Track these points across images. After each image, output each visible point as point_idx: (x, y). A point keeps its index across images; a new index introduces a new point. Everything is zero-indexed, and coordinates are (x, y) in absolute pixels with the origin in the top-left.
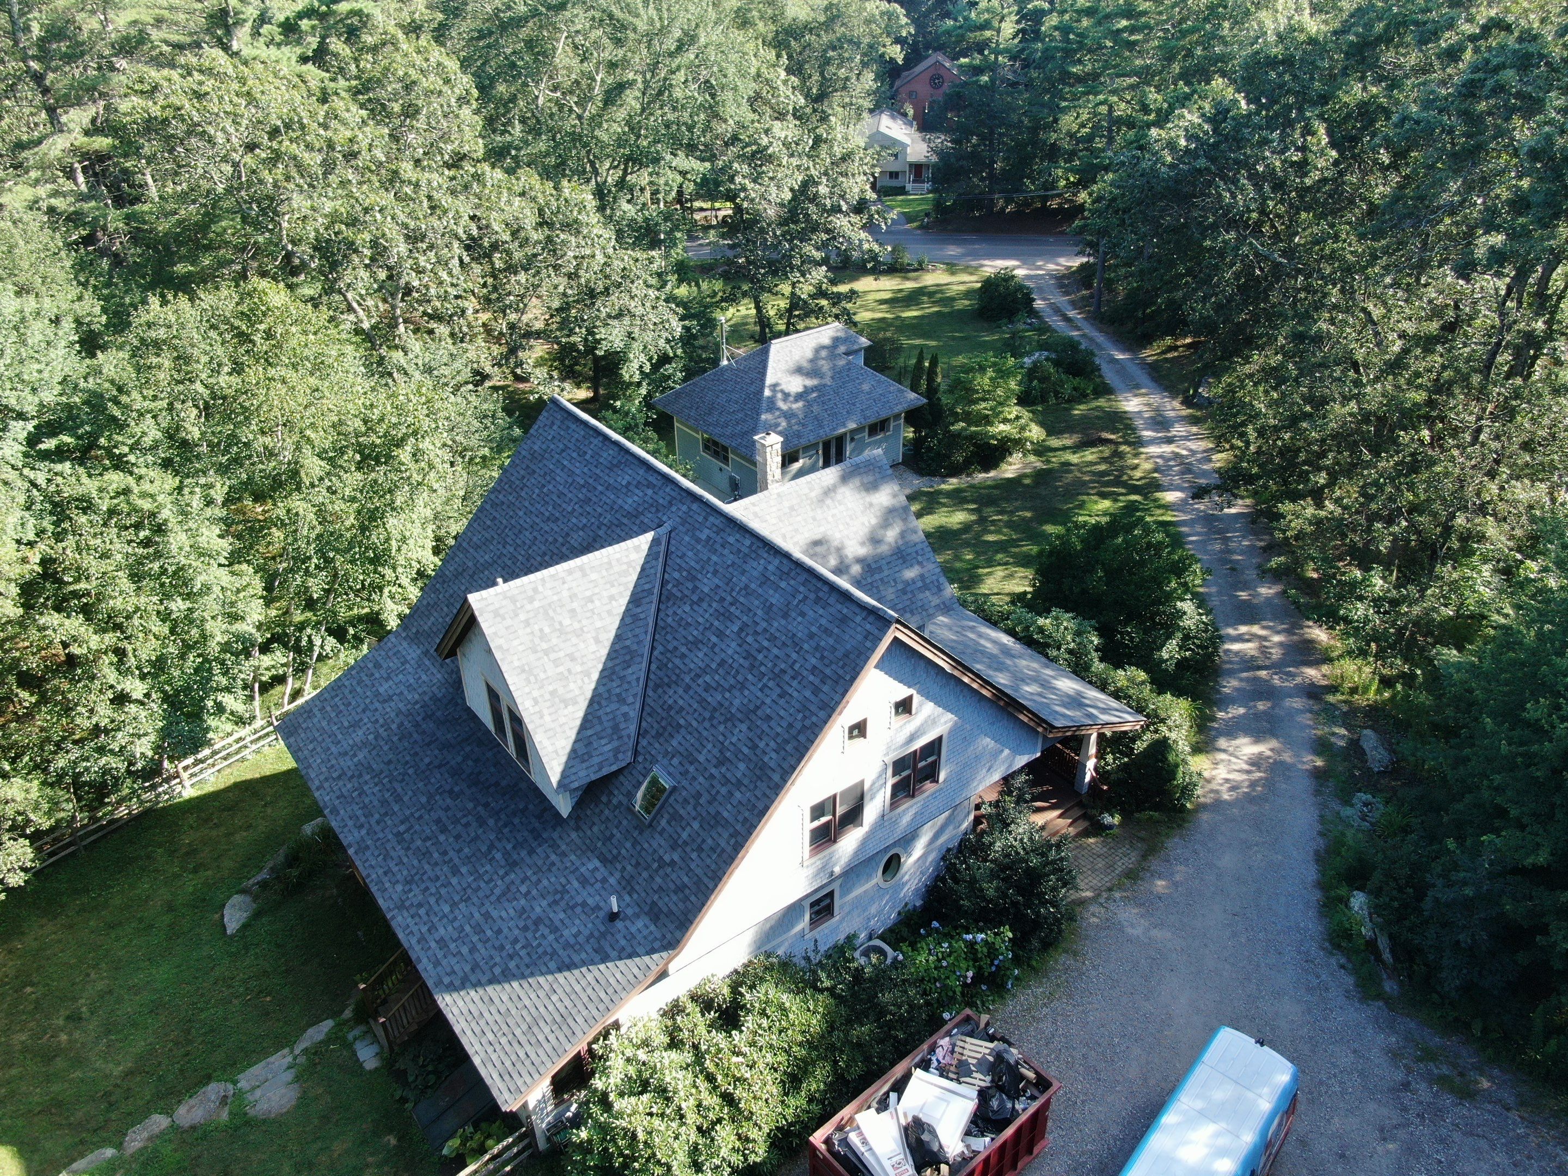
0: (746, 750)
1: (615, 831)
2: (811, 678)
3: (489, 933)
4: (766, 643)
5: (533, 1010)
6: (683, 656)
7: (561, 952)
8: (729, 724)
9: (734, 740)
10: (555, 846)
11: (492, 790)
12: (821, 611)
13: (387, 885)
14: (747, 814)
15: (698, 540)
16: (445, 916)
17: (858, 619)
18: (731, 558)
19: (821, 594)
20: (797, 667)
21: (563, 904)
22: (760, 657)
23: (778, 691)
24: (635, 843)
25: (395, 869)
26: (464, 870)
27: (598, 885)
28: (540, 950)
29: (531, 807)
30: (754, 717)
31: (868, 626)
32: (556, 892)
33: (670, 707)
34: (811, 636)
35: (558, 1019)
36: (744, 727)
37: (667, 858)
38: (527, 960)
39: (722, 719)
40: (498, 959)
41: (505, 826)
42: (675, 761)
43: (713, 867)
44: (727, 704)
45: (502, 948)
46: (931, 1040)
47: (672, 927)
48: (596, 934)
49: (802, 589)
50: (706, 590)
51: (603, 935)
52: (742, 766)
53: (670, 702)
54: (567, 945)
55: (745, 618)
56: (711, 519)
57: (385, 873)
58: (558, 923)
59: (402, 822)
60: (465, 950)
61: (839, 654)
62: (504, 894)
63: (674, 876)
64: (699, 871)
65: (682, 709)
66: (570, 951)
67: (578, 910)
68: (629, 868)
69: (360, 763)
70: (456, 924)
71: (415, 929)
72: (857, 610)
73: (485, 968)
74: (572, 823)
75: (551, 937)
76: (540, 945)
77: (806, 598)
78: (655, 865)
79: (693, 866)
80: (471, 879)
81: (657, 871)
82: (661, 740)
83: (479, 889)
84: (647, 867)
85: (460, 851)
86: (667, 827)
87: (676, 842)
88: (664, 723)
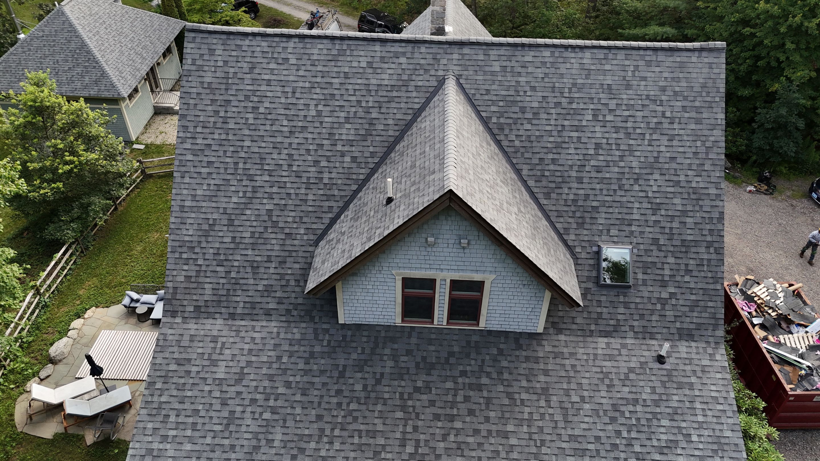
3: (591, 447)
4: (627, 113)
7: (658, 410)
8: (641, 182)
9: (655, 189)
10: (557, 355)
11: (452, 360)
12: (657, 69)
14: (708, 227)
15: (493, 73)
17: (694, 59)
18: (539, 73)
19: (648, 58)
20: (668, 114)
21: (616, 382)
22: (629, 124)
23: (666, 138)
24: (627, 304)
26: (510, 428)
27: (624, 352)
28: (643, 422)
29: (502, 346)
31: (706, 60)
32: (602, 380)
34: (663, 89)
35: (715, 447)
36: (657, 176)
41: (500, 373)
54: (656, 403)
55: (592, 106)
56: (491, 52)
58: (630, 396)
59: (403, 446)
61: (697, 89)
62: (565, 416)
63: (681, 302)
64: (700, 286)
65: (587, 196)
66: (663, 404)
67: (632, 376)
68: (636, 323)
74: (551, 331)
79: (692, 285)
80: (525, 429)
81: (663, 309)
82: (586, 226)
83: (541, 428)
84: (652, 312)
85: (487, 419)
86: (646, 277)
87: (663, 281)
88: (578, 214)
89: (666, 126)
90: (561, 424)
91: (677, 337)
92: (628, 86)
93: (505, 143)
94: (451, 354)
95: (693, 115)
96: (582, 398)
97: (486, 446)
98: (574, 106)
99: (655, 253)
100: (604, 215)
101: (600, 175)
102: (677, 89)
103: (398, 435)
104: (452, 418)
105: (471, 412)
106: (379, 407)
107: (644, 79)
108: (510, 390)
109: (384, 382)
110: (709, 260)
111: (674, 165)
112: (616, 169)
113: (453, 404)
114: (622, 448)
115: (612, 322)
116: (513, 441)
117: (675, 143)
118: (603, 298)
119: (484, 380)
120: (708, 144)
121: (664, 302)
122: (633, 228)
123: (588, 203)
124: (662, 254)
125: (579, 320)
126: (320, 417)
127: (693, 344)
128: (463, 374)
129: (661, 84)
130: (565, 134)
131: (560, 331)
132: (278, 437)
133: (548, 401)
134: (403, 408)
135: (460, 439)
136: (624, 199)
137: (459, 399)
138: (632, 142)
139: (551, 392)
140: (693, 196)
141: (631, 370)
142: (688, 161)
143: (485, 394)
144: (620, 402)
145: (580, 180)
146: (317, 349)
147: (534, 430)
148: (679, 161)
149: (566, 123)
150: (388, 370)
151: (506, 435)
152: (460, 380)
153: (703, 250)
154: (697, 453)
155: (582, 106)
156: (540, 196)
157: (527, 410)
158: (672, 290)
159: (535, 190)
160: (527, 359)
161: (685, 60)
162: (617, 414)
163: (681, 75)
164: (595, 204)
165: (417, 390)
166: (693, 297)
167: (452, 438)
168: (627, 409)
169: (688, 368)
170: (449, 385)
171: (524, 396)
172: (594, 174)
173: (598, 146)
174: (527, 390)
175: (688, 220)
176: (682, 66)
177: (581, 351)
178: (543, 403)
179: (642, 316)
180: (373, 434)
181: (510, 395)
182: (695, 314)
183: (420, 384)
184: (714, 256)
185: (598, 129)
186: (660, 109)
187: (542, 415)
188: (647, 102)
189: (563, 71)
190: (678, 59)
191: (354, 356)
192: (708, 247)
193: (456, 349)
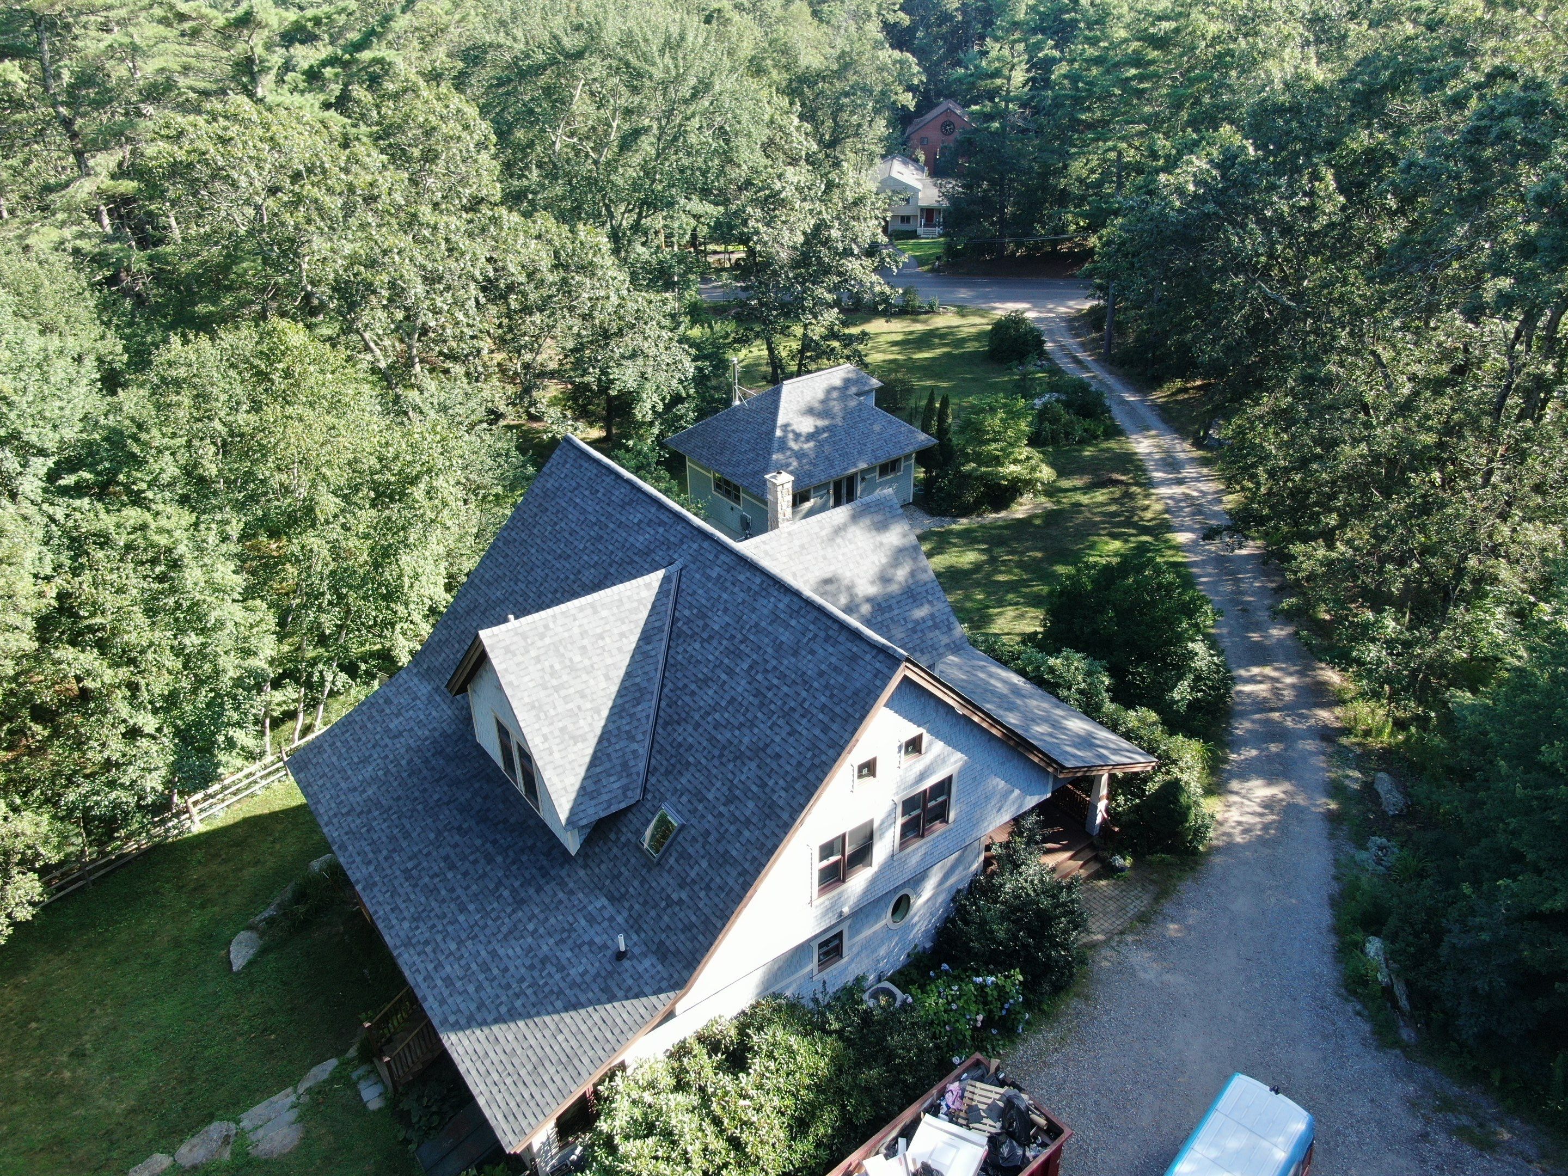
0: (755, 788)
1: (623, 869)
2: (821, 716)
3: (495, 971)
4: (775, 681)
5: (539, 1050)
6: (693, 693)
7: (567, 991)
8: (738, 763)
9: (743, 778)
10: (563, 884)
11: (501, 826)
12: (831, 649)
13: (394, 922)
14: (755, 853)
15: (709, 578)
16: (451, 953)
17: (868, 657)
18: (741, 596)
19: (831, 632)
20: (806, 705)
21: (570, 942)
22: (770, 695)
23: (788, 728)
24: (643, 881)
25: (402, 906)
26: (471, 907)
27: (606, 924)
28: (547, 989)
29: (539, 844)
30: (762, 755)
31: (878, 665)
32: (564, 930)
33: (680, 745)
34: (821, 674)
35: (564, 1059)
36: (753, 765)
37: (675, 896)
38: (533, 999)
39: (731, 757)
40: (504, 998)
41: (514, 863)
42: (684, 799)
43: (721, 906)
44: (736, 742)
45: (509, 986)
46: (939, 1086)
47: (679, 966)
48: (603, 973)
49: (811, 627)
50: (716, 627)
51: (610, 974)
52: (751, 804)
53: (680, 739)
54: (573, 985)
55: (755, 656)
56: (722, 557)
57: (393, 910)
58: (565, 962)
59: (410, 859)
60: (471, 989)
61: (848, 692)
62: (510, 932)
63: (682, 915)
64: (706, 910)
65: (691, 746)
66: (577, 991)
67: (585, 948)
68: (637, 907)
69: (369, 799)
70: (463, 962)
71: (421, 967)
72: (867, 648)
73: (492, 1007)
74: (580, 861)
75: (558, 976)
76: (546, 984)
77: (816, 636)
78: (663, 904)
81: (664, 909)
82: (671, 778)
84: (656, 906)
86: (676, 866)
87: (684, 880)
91: (654, 948)
93: (672, 652)
94: (505, 821)
95: (826, 720)
96: (536, 930)
97: (445, 906)
98: (742, 647)
99: (698, 846)
100: (689, 776)
101: (714, 732)
102: (832, 682)
103: (416, 849)
104: (452, 867)
105: (465, 874)
106: (429, 821)
107: (812, 652)
108: (505, 881)
109: (451, 806)
110: (732, 889)
111: (774, 765)
112: (729, 735)
113: (464, 858)
114: (510, 992)
115: (623, 890)
116: (461, 918)
117: (791, 740)
118: (633, 860)
119: (499, 859)
120: (817, 761)
121: (670, 903)
122: (700, 807)
124: (702, 852)
125: (603, 867)
127: (660, 967)
128: (494, 842)
129: (823, 667)
130: (718, 671)
131: (585, 866)
132: (370, 792)
133: (514, 911)
134: (439, 833)
135: (440, 886)
136: (714, 771)
137: (471, 858)
140: (767, 811)
141: (591, 943)
142: (788, 768)
143: (488, 869)
144: (553, 959)
145: (697, 726)
146: (448, 750)
148: (782, 762)
152: (488, 845)
153: (734, 873)
154: (548, 1049)
155: (747, 651)
157: (495, 905)
158: (684, 896)
160: (541, 868)
161: (860, 653)
162: (539, 966)
163: (846, 668)
164: (691, 759)
165: (459, 828)
166: (693, 918)
168: (550, 968)
169: (630, 982)
170: (478, 842)
171: (506, 893)
172: (710, 728)
173: (733, 699)
174: (514, 891)
175: (746, 833)
176: (854, 658)
177: (581, 895)
184: (737, 888)
192: (740, 874)
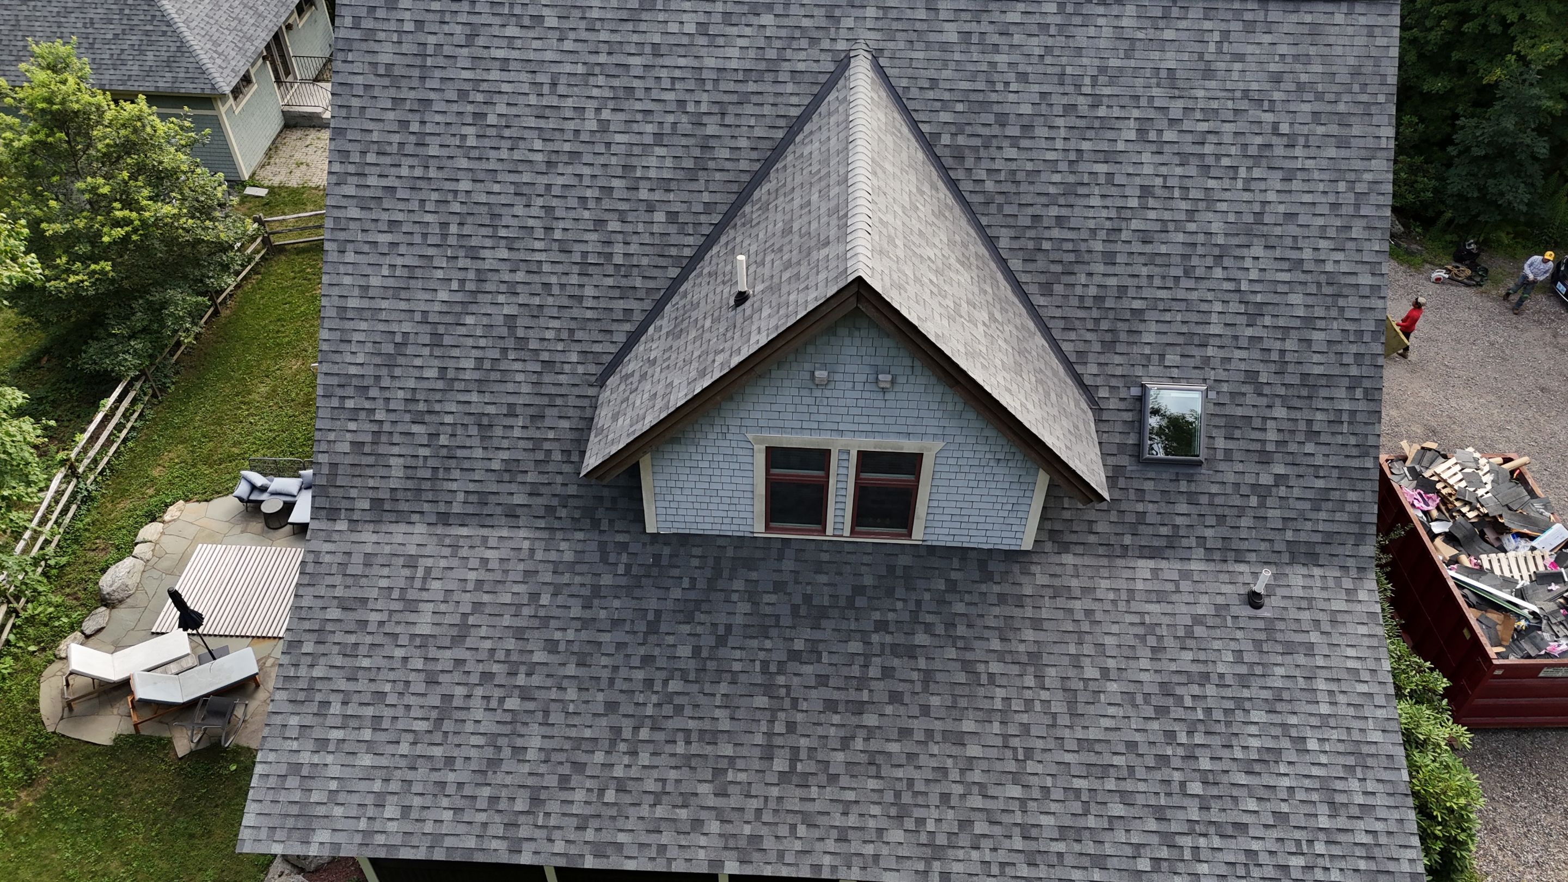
1: (1140, 507)
11: (861, 602)
18: (1035, 45)
26: (968, 726)
28: (1218, 715)
31: (1363, 20)
33: (1098, 299)
35: (1351, 761)
37: (1266, 479)
38: (1216, 741)
40: (1177, 776)
41: (951, 625)
42: (1171, 359)
43: (1353, 440)
44: (1201, 238)
45: (1163, 760)
47: (1348, 550)
48: (1263, 636)
49: (1207, 25)
50: (1026, 109)
51: (1270, 629)
52: (1296, 299)
53: (1093, 291)
54: (1243, 681)
58: (1194, 668)
59: (768, 758)
64: (1334, 461)
67: (1199, 631)
68: (1209, 533)
69: (548, 752)
74: (1048, 546)
75: (1211, 690)
76: (1208, 711)
78: (1254, 501)
79: (1319, 461)
80: (996, 728)
81: (1262, 505)
82: (1120, 348)
83: (1026, 728)
84: (1241, 511)
85: (925, 710)
86: (1231, 445)
87: (1262, 452)
88: (1104, 325)
89: (1278, 151)
90: (1064, 720)
91: (1286, 558)
92: (1208, 73)
93: (966, 186)
94: (859, 590)
95: (1334, 129)
96: (1105, 672)
97: (923, 760)
98: (1102, 112)
99: (1251, 399)
100: (1154, 327)
101: (1148, 249)
102: (1304, 78)
103: (759, 739)
104: (859, 708)
105: (895, 698)
106: (724, 688)
107: (1240, 57)
108: (969, 656)
109: (732, 642)
110: (1353, 413)
111: (1293, 230)
112: (1180, 237)
113: (862, 682)
114: (1176, 763)
115: (1164, 531)
116: (973, 750)
117: (1296, 185)
118: (1148, 485)
119: (921, 638)
120: (1360, 188)
121: (1262, 492)
122: (1210, 351)
123: (1125, 303)
124: (1263, 401)
125: (1101, 527)
126: (611, 707)
127: (1317, 571)
128: (881, 626)
129: (1273, 67)
130: (1082, 167)
131: (1065, 547)
132: (534, 742)
133: (1039, 677)
134: (768, 689)
135: (874, 745)
136: (1194, 295)
137: (874, 672)
138: (1211, 183)
139: (1046, 659)
140: (1327, 290)
141: (1198, 620)
142: (1320, 221)
143: (922, 663)
144: (1176, 679)
145: (1109, 258)
146: (607, 580)
147: (1012, 730)
148: (1302, 220)
149: (1086, 146)
150: (739, 620)
151: (959, 739)
152: (875, 638)
153: (1341, 393)
154: (1315, 771)
155: (1116, 112)
156: (1031, 289)
157: (1000, 693)
158: (1280, 469)
159: (1023, 278)
160: (1002, 599)
161: (1322, 19)
162: (1170, 701)
163: (1312, 51)
164: (1137, 305)
165: (794, 656)
166: (1320, 483)
167: (859, 744)
168: (1187, 692)
169: (1305, 615)
170: (855, 646)
171: (995, 667)
172: (1137, 247)
173: (1146, 191)
174: (1001, 656)
175: (1317, 336)
176: (1315, 31)
177: (1105, 584)
178: (1030, 681)
179: (1221, 519)
180: (711, 737)
181: (967, 666)
182: (1323, 515)
183: (799, 645)
184: (1362, 406)
185: (1146, 158)
186: (1269, 117)
187: (1029, 703)
188: (1244, 105)
189: (1082, 42)
190: (1308, 18)
191: (676, 593)
192: (1351, 388)
193: (868, 581)
